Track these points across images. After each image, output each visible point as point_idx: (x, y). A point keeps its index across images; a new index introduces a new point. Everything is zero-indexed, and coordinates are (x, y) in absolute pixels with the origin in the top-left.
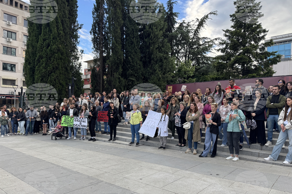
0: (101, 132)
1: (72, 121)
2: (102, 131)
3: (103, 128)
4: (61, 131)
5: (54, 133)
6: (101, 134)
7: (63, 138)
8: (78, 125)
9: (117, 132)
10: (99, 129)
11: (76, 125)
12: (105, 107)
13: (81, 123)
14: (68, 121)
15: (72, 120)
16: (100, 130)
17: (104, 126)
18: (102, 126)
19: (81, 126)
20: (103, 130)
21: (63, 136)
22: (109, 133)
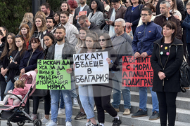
0: (129, 112)
1: (55, 74)
2: (131, 109)
3: (135, 98)
4: (24, 105)
5: (4, 109)
6: (129, 117)
7: (26, 124)
8: (84, 78)
9: (178, 111)
10: (122, 102)
11: (79, 78)
12: (142, 40)
13: (89, 70)
14: (48, 75)
15: (55, 71)
16: (127, 105)
17: (138, 94)
18: (132, 93)
19: (91, 78)
20: (135, 104)
21: (28, 119)
22: (156, 116)
